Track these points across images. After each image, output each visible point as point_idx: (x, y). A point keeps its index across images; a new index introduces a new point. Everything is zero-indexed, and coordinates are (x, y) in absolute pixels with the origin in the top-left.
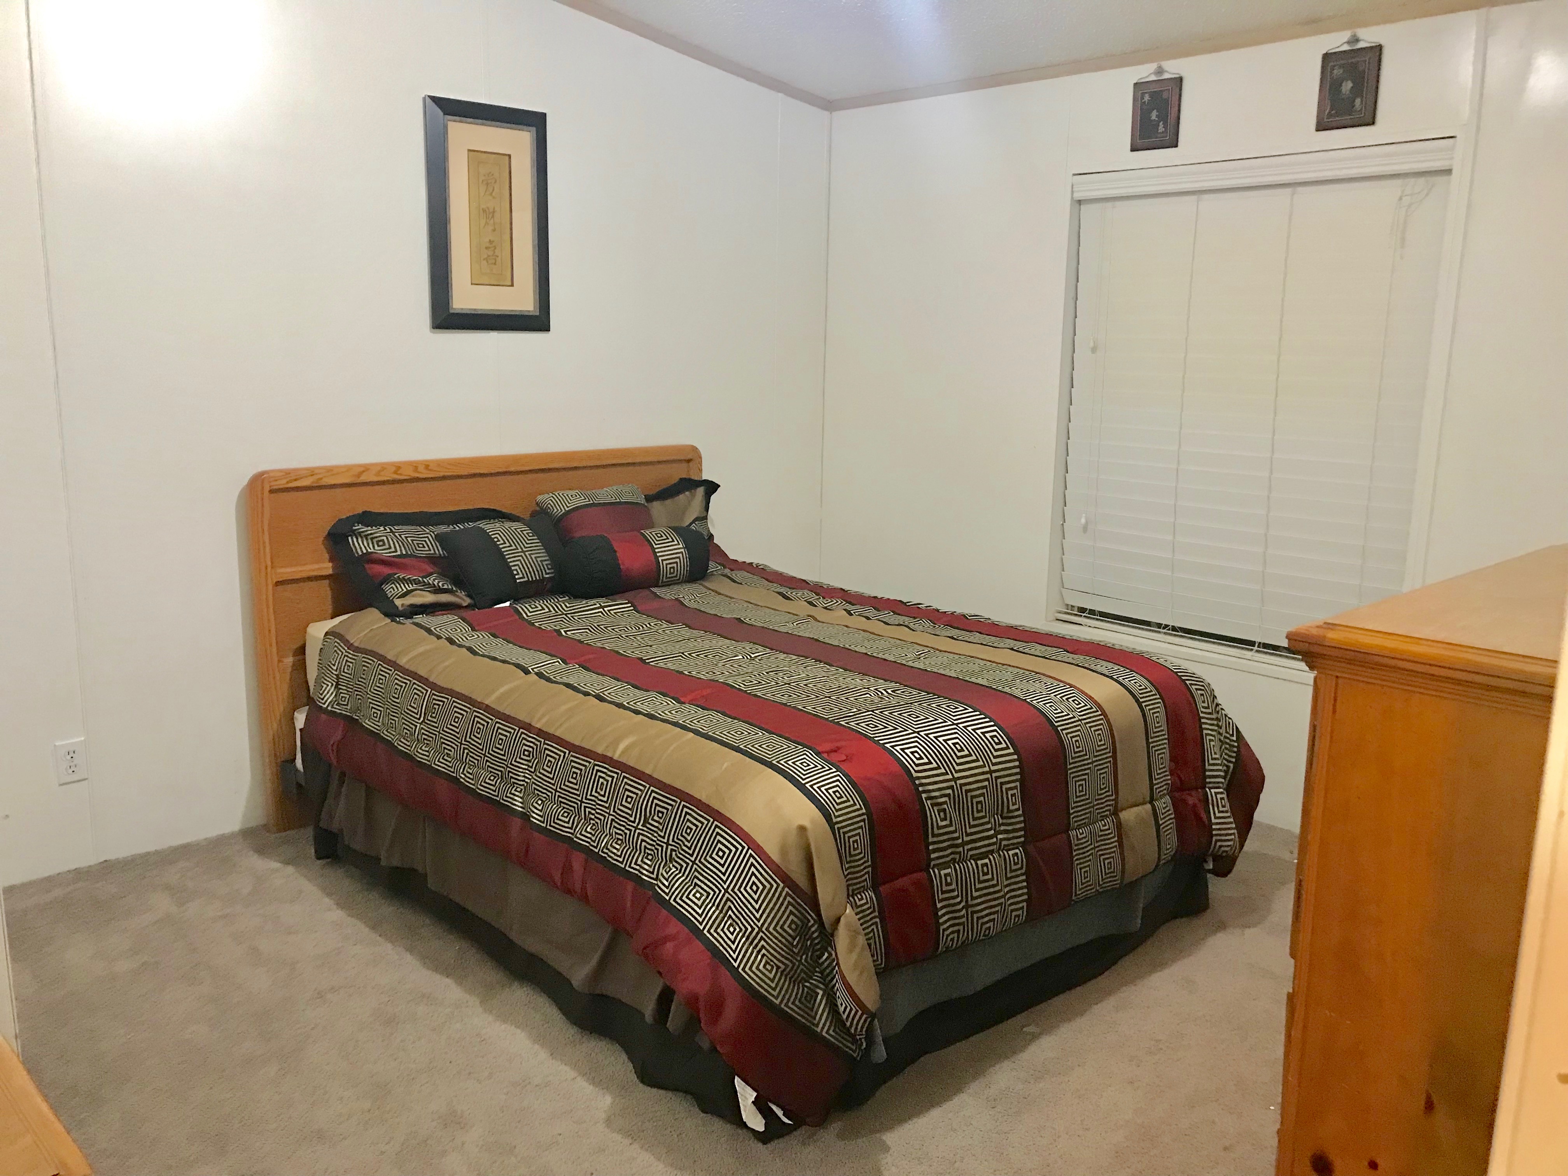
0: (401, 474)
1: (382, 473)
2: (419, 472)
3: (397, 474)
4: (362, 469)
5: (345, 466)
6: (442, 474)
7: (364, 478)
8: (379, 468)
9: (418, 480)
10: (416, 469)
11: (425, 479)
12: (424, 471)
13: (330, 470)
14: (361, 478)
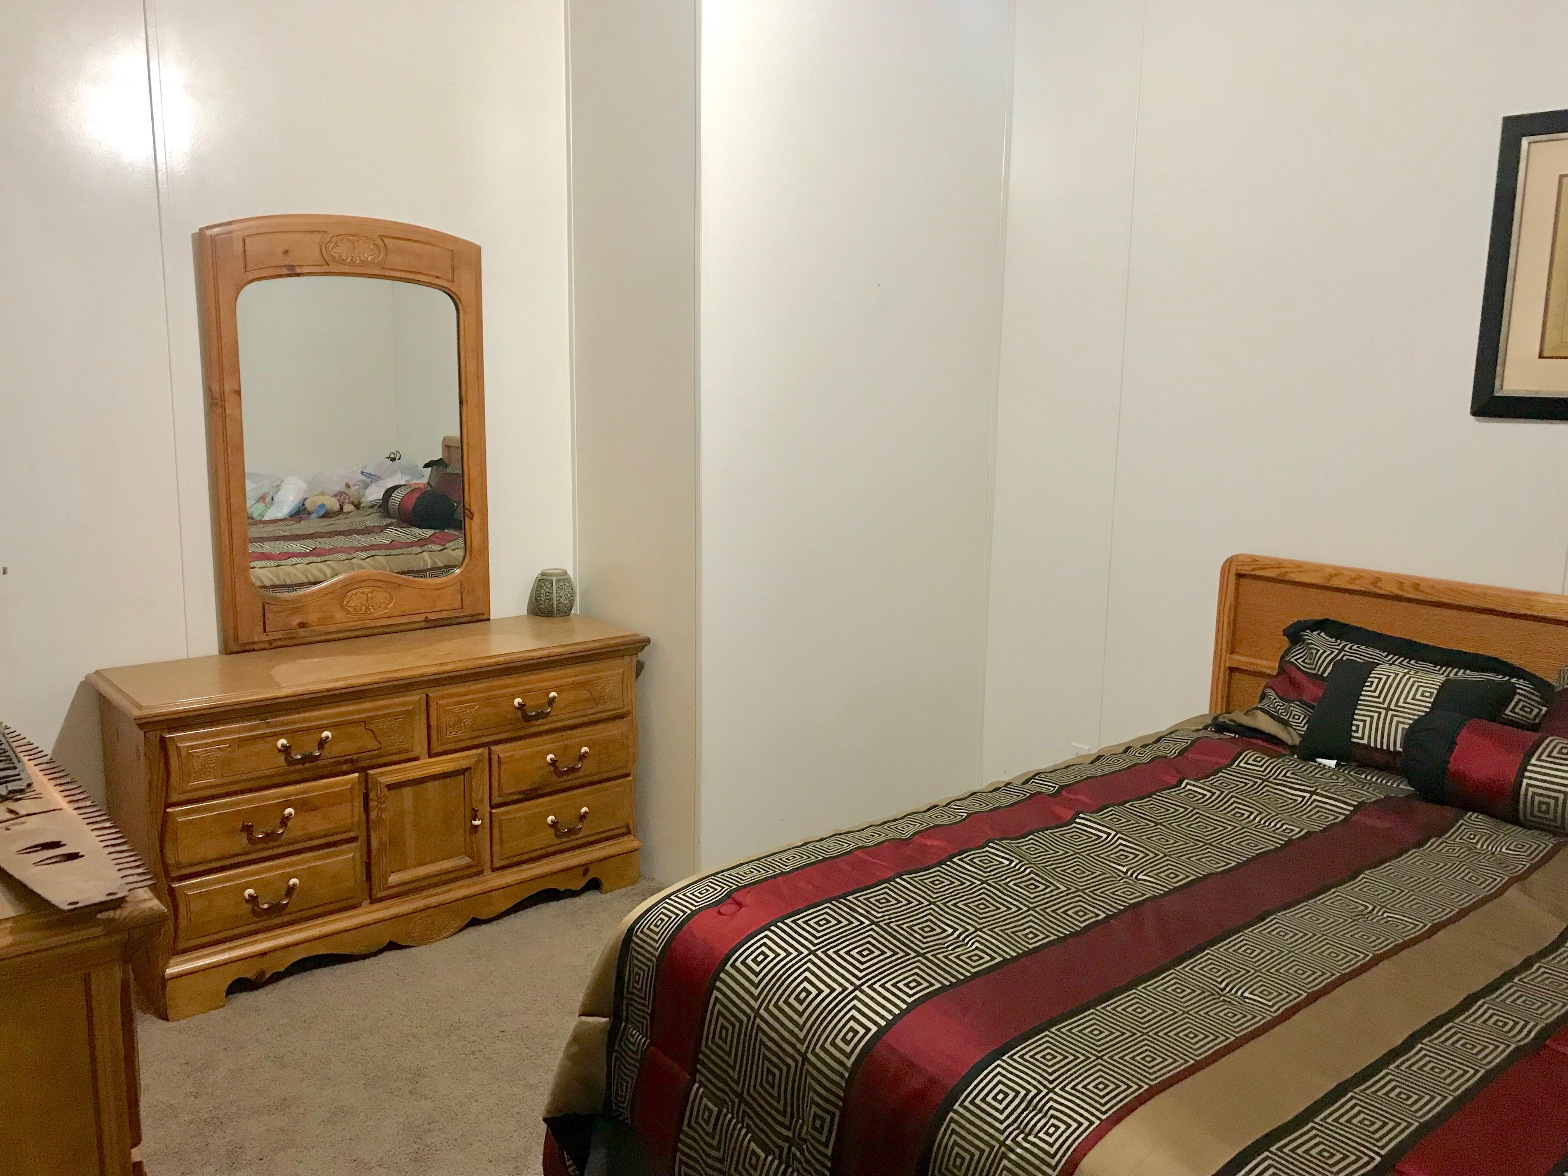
0: (1381, 588)
1: (1357, 582)
2: (1402, 590)
3: (1376, 587)
4: (1333, 572)
5: (1316, 565)
6: (1434, 599)
7: (1335, 583)
8: (1354, 575)
9: (1399, 598)
10: (1401, 585)
11: (1410, 600)
12: (1411, 590)
13: (1299, 567)
14: (1331, 582)
